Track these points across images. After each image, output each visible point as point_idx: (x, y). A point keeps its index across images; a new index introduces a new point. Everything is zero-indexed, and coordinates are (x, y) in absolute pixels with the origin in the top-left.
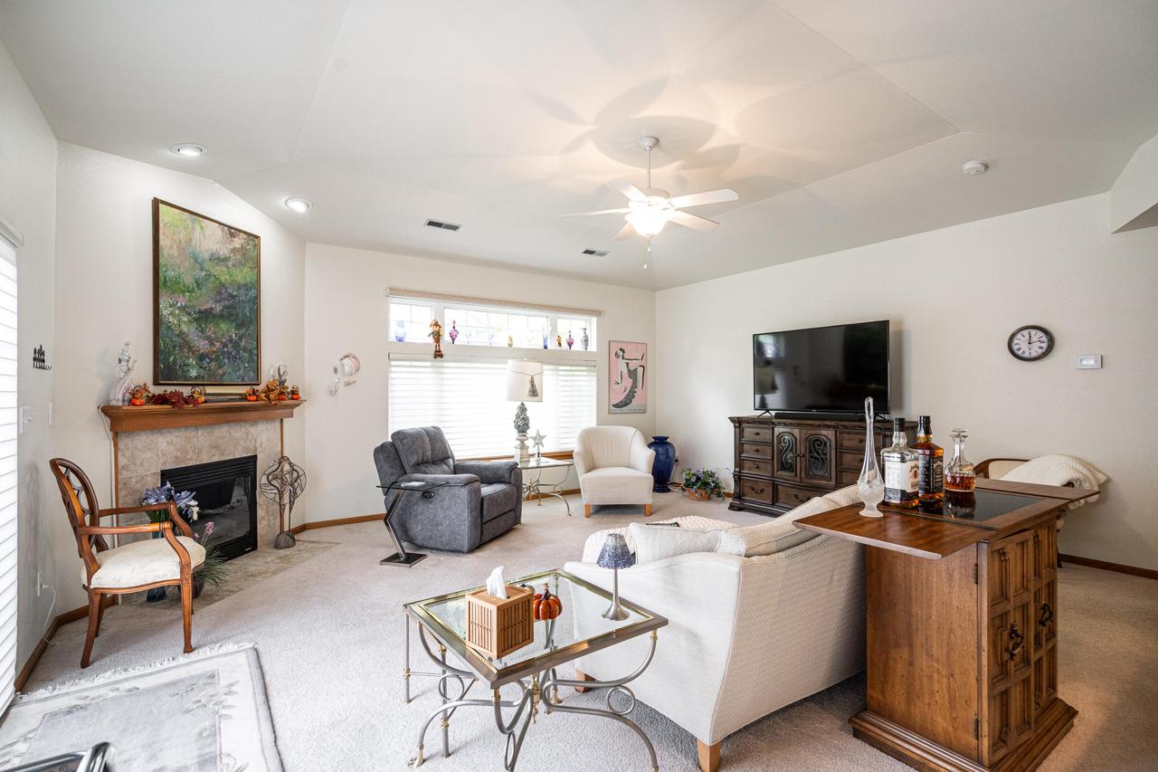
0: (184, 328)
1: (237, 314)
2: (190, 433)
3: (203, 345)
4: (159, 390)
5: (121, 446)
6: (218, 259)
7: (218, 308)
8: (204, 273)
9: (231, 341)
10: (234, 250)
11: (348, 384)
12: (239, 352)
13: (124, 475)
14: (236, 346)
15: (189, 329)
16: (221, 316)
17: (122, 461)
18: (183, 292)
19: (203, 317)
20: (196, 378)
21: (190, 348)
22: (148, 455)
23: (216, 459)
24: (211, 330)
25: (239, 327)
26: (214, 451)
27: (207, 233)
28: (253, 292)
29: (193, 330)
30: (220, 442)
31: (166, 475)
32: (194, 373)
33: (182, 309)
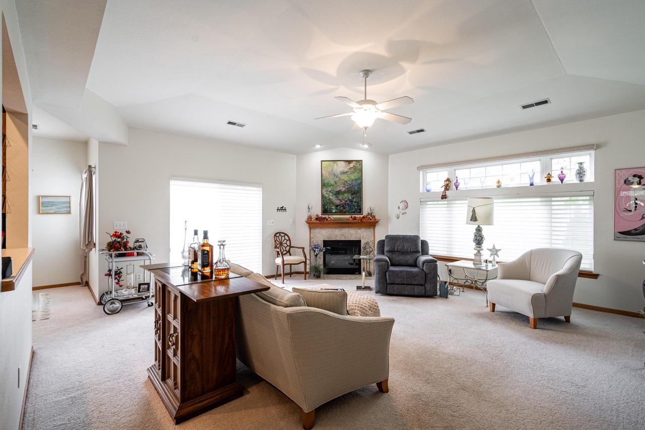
0: (331, 197)
1: (352, 191)
2: (333, 230)
3: (338, 202)
4: (323, 216)
5: (312, 231)
6: (344, 173)
7: (344, 189)
8: (338, 179)
9: (349, 200)
10: (351, 168)
11: (403, 214)
12: (352, 203)
13: (312, 240)
14: (351, 201)
15: (333, 198)
16: (345, 192)
17: (312, 236)
18: (330, 186)
19: (338, 193)
20: (335, 213)
21: (333, 203)
22: (319, 235)
23: (343, 239)
24: (340, 197)
25: (352, 194)
26: (342, 237)
27: (339, 166)
28: (359, 181)
29: (334, 197)
30: (344, 234)
31: (324, 241)
32: (334, 211)
33: (330, 191)
